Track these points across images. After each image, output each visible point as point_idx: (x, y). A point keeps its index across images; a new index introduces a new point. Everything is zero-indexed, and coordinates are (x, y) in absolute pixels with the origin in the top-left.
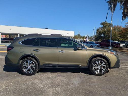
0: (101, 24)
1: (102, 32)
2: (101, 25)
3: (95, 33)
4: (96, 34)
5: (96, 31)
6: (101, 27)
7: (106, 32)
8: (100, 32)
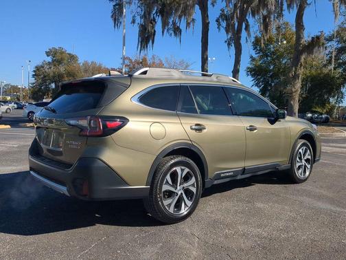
0: (48, 54)
1: (52, 74)
2: (48, 56)
3: (31, 76)
4: (33, 80)
5: (34, 71)
6: (49, 62)
7: (63, 77)
8: (45, 77)
